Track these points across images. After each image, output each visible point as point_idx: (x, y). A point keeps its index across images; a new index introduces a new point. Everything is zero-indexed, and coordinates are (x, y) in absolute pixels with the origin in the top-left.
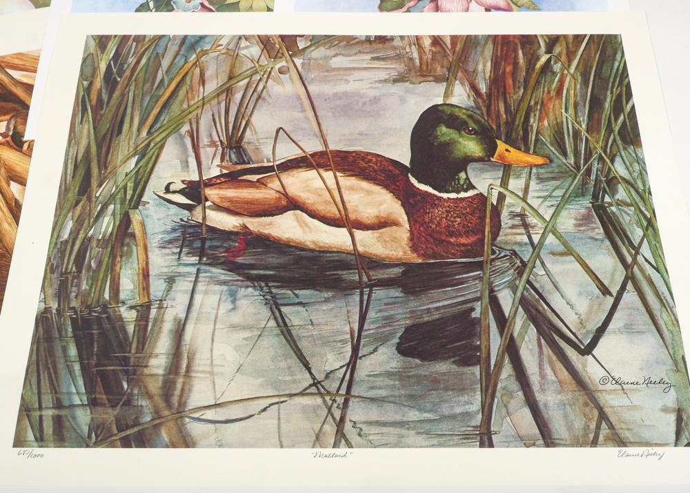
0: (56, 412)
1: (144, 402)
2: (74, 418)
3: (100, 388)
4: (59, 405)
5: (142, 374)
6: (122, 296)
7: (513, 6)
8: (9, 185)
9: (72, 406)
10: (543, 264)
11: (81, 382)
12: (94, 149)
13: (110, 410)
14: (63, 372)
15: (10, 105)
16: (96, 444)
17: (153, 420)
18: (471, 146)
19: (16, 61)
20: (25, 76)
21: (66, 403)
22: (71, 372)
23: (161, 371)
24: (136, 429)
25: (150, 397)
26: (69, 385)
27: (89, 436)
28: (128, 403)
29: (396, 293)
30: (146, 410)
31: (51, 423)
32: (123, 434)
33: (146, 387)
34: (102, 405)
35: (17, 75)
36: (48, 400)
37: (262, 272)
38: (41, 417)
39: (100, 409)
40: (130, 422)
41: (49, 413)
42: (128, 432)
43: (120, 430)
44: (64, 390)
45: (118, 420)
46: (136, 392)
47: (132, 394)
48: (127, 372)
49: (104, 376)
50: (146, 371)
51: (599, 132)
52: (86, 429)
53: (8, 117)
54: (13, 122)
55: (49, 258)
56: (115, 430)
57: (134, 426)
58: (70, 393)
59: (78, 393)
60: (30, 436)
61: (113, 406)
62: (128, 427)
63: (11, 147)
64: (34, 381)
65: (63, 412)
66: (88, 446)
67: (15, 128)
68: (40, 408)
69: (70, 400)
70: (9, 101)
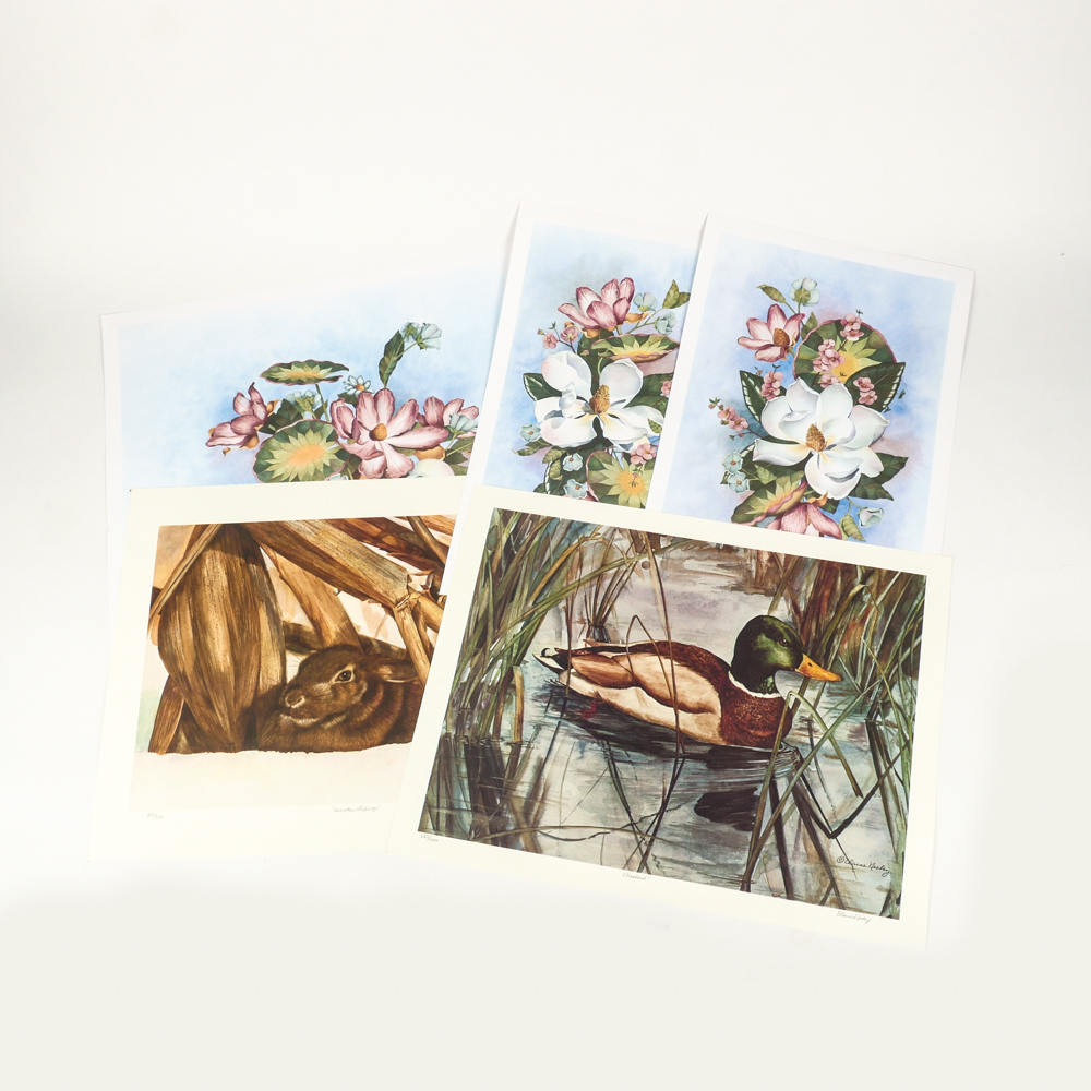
0: (449, 812)
1: (510, 816)
2: (461, 818)
3: (480, 800)
4: (451, 807)
5: (511, 795)
6: (502, 734)
7: (843, 534)
8: (426, 630)
9: (460, 810)
10: (816, 762)
11: (467, 793)
12: (491, 610)
13: (486, 817)
14: (456, 785)
15: (430, 562)
16: (475, 840)
17: (515, 829)
18: (782, 656)
19: (437, 523)
20: (443, 537)
21: (456, 807)
22: (461, 785)
23: (524, 795)
24: (503, 834)
25: (515, 813)
26: (459, 795)
27: (470, 833)
28: (499, 814)
29: (701, 766)
30: (511, 821)
31: (445, 819)
32: (493, 836)
33: (512, 805)
34: (481, 812)
35: (437, 535)
36: (444, 802)
37: (606, 733)
38: (438, 813)
39: (479, 815)
40: (499, 828)
41: (444, 812)
42: (497, 835)
43: (491, 833)
44: (456, 797)
45: (490, 825)
46: (505, 807)
47: (502, 808)
48: (500, 792)
49: (484, 791)
50: (514, 793)
51: (886, 661)
52: (468, 828)
53: (428, 572)
54: (432, 577)
55: (452, 695)
56: (488, 832)
57: (502, 831)
58: (460, 800)
59: (465, 801)
60: (430, 826)
61: (489, 815)
62: (497, 832)
63: (429, 598)
64: (435, 787)
65: (454, 813)
66: (468, 840)
67: (433, 582)
68: (438, 807)
69: (459, 805)
70: (430, 558)
